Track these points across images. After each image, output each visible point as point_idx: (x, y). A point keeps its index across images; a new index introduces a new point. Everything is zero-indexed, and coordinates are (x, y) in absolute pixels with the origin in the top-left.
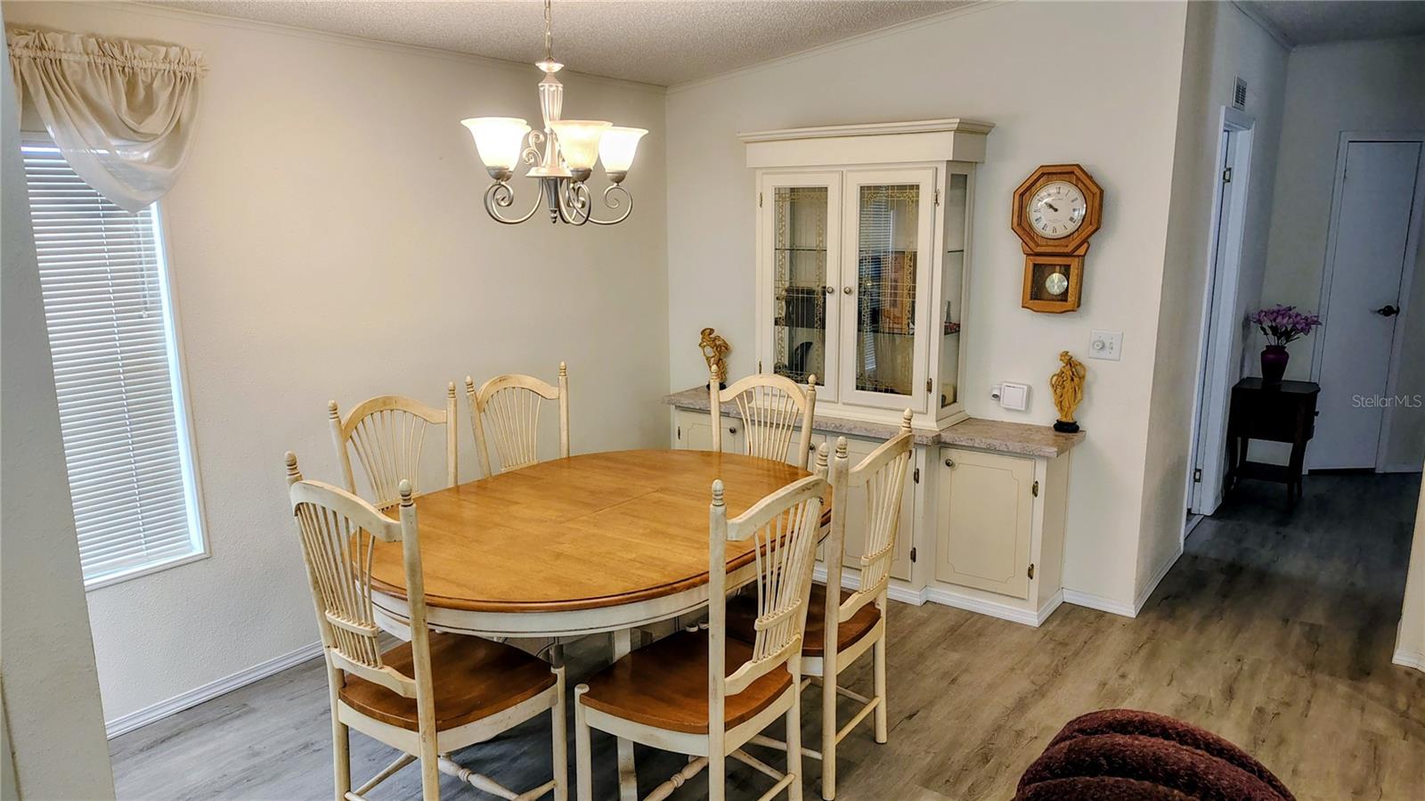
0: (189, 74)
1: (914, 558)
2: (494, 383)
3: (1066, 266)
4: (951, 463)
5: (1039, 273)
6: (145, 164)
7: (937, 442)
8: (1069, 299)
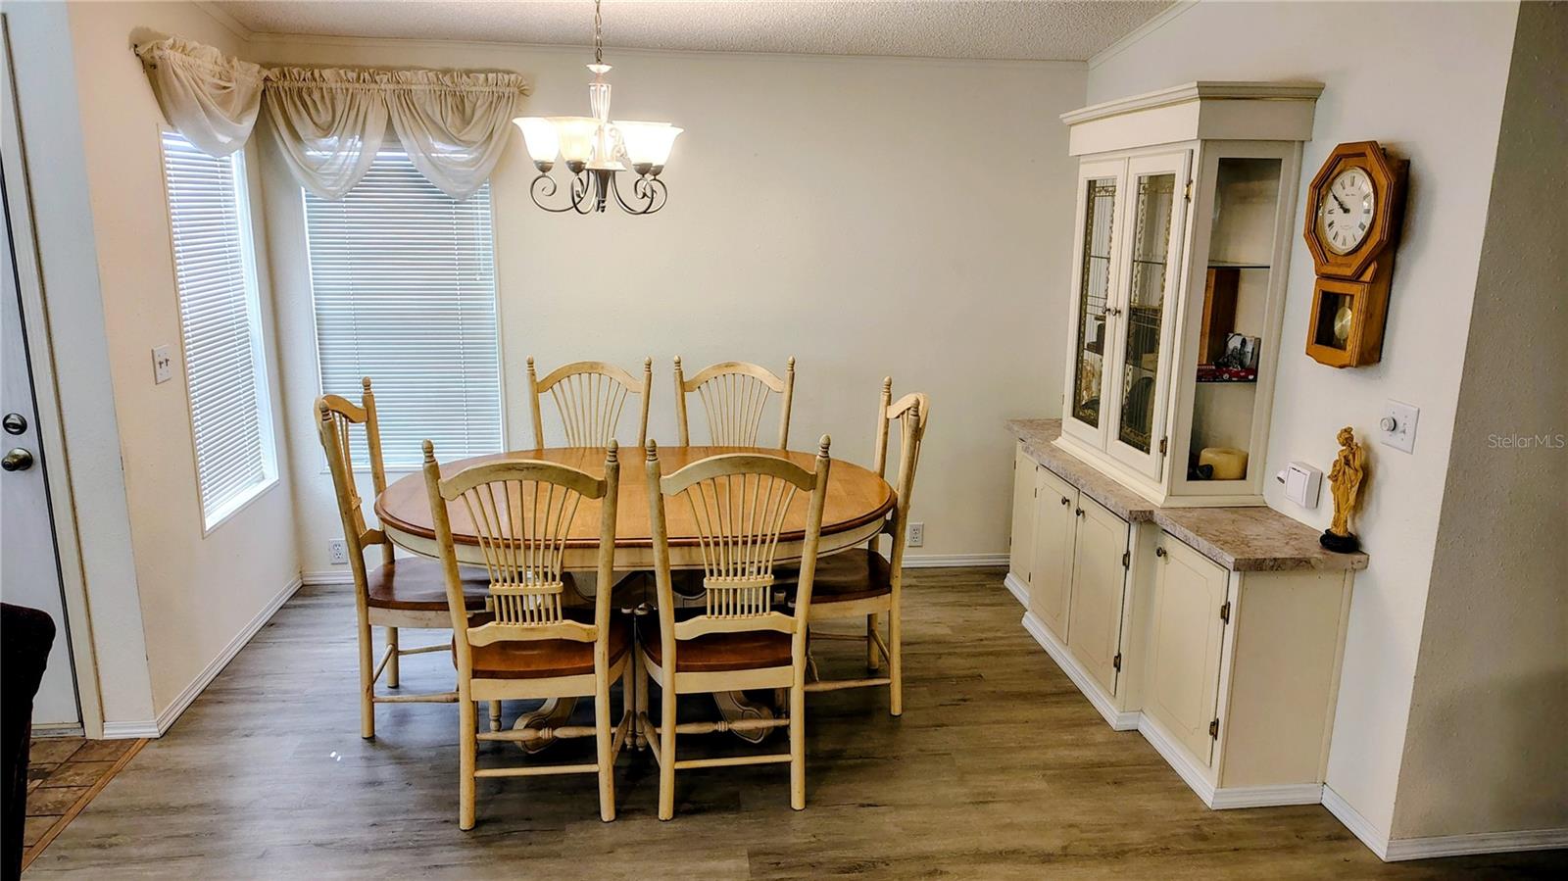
0: (505, 93)
1: (1117, 666)
2: (714, 368)
3: (1352, 296)
4: (1161, 552)
5: (1329, 306)
6: (464, 164)
7: (1144, 519)
8: (1349, 348)
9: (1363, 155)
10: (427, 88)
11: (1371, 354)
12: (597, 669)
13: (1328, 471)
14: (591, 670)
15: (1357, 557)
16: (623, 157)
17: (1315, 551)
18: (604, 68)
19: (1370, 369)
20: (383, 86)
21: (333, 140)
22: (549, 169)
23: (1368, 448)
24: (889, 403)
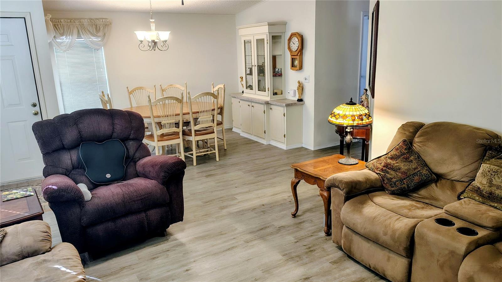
0: (107, 24)
1: (265, 133)
2: (168, 86)
3: (297, 58)
4: (271, 109)
5: (293, 60)
6: (99, 41)
7: (267, 103)
8: (297, 67)
9: (296, 35)
10: (88, 23)
11: (301, 68)
12: (180, 138)
13: (296, 89)
14: (179, 138)
15: (303, 102)
16: (159, 39)
17: (296, 102)
18: (153, 20)
19: (301, 70)
20: (76, 23)
21: (64, 37)
22: (142, 42)
23: (302, 84)
24: (213, 88)
